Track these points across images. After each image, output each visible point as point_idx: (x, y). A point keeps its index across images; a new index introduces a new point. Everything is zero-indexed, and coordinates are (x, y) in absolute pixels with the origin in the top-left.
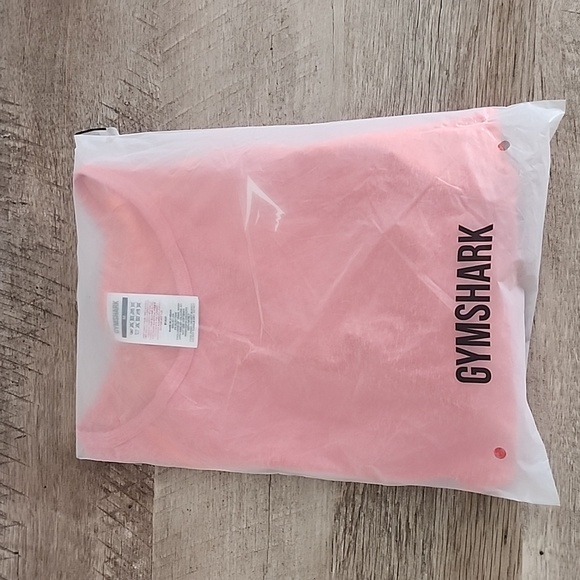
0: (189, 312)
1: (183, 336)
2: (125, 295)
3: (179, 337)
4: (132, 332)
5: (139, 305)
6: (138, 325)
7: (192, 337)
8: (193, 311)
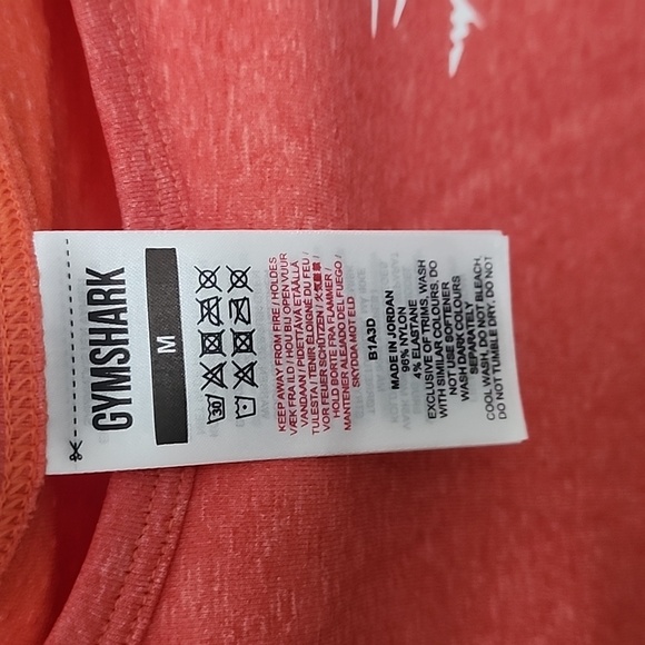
0: (469, 294)
1: (453, 402)
2: (161, 239)
3: (435, 409)
4: (217, 408)
5: (239, 279)
6: (246, 375)
7: (494, 398)
8: (484, 290)
